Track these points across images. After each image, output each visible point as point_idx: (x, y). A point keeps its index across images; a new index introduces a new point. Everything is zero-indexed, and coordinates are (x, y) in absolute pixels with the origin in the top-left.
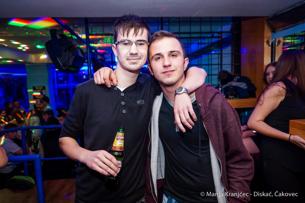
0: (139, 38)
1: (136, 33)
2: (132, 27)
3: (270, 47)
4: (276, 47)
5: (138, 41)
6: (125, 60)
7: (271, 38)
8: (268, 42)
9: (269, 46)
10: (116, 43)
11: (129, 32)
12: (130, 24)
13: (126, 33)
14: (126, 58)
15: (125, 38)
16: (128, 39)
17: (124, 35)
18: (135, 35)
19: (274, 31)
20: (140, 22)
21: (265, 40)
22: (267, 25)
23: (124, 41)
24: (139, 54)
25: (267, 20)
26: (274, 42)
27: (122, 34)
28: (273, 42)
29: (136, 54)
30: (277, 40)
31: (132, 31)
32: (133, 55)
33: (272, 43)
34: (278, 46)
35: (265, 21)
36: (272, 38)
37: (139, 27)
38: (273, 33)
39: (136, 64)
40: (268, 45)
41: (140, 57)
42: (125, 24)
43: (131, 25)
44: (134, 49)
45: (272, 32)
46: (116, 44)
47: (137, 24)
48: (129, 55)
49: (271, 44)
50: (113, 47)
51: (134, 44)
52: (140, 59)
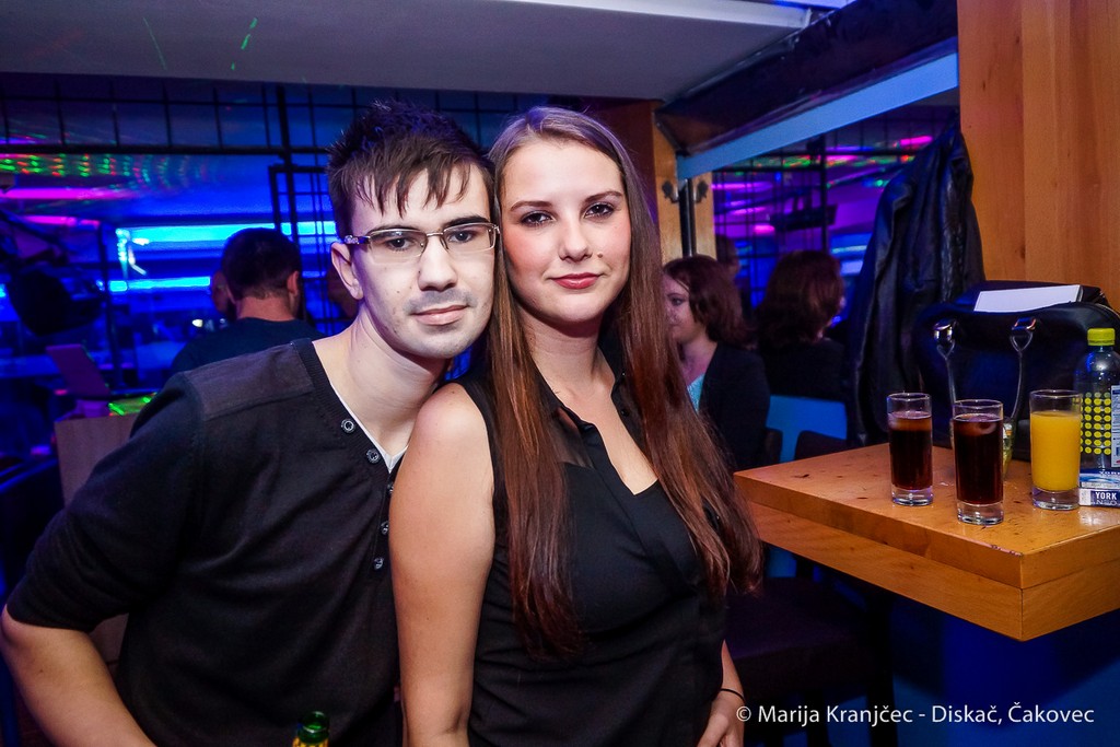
0: (452, 211)
1: (437, 193)
2: (417, 165)
3: (676, 207)
4: (696, 206)
5: (452, 223)
6: (401, 314)
7: (676, 174)
8: (667, 189)
9: (673, 201)
10: (350, 240)
11: (406, 192)
12: (408, 155)
13: (392, 196)
14: (409, 308)
15: (392, 217)
16: (404, 222)
17: (386, 204)
18: (434, 201)
19: (682, 151)
20: (446, 140)
21: (659, 182)
22: (660, 128)
23: (389, 234)
24: (461, 287)
25: (660, 112)
26: (687, 189)
27: (375, 201)
28: (684, 187)
29: (450, 285)
30: (696, 182)
31: (420, 184)
32: (436, 292)
33: (682, 193)
34: (699, 201)
35: (653, 114)
36: (679, 173)
37: (450, 160)
38: (681, 158)
39: (454, 328)
40: (668, 200)
41: (467, 299)
42: (386, 158)
43: (412, 157)
44: (436, 262)
45: (678, 154)
46: (352, 248)
47: (437, 150)
48: (417, 294)
49: (677, 195)
50: (333, 255)
51: (434, 243)
52: (467, 306)
